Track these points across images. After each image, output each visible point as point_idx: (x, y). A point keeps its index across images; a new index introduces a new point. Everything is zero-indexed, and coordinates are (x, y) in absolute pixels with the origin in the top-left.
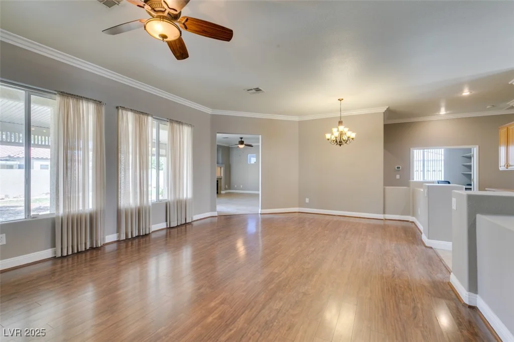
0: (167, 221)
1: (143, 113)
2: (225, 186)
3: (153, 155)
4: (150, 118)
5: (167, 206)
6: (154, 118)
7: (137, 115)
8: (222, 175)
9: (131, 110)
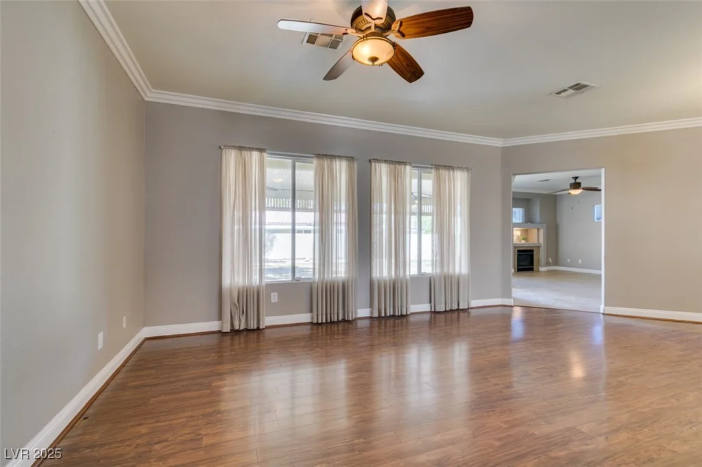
0: (430, 302)
1: (399, 163)
2: (548, 259)
3: (412, 214)
4: (408, 168)
5: (431, 282)
6: (413, 167)
7: (392, 166)
8: (541, 241)
9: (386, 161)
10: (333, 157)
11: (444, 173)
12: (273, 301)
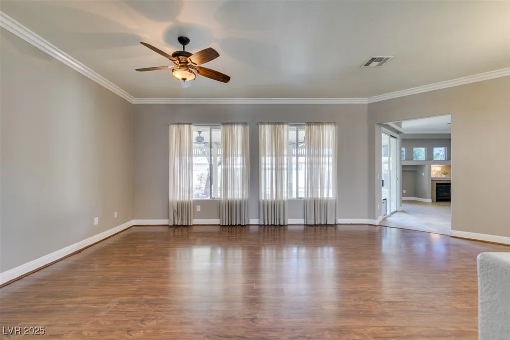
0: (304, 218)
1: (279, 123)
4: (286, 126)
5: (304, 203)
6: (290, 125)
7: (273, 126)
9: (269, 123)
10: (232, 124)
11: (314, 127)
12: (197, 210)
